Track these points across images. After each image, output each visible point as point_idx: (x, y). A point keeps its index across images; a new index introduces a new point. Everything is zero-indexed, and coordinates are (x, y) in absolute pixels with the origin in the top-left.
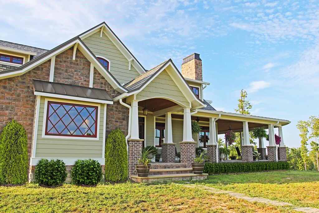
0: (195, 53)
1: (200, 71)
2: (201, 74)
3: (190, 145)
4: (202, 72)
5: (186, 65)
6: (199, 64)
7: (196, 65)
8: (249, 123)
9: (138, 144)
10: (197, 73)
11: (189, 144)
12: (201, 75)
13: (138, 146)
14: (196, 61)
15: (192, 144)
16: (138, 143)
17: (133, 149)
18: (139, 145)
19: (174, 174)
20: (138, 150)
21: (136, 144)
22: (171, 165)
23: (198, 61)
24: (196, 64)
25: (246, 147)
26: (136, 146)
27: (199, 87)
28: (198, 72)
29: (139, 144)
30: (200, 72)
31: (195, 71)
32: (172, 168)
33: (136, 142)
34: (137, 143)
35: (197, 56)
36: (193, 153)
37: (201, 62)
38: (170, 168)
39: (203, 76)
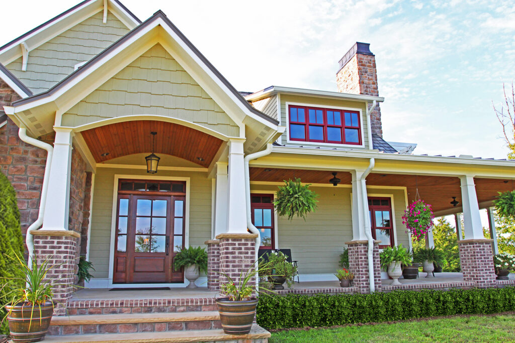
0: (357, 43)
1: (371, 79)
2: (374, 84)
3: (237, 243)
4: (376, 80)
5: (343, 73)
6: (368, 64)
7: (362, 67)
8: (476, 180)
9: (55, 244)
10: (363, 83)
11: (230, 242)
12: (375, 86)
13: (55, 250)
14: (361, 59)
15: (243, 242)
16: (56, 241)
17: (38, 257)
18: (60, 247)
19: (160, 330)
20: (54, 260)
21: (48, 245)
22: (169, 302)
23: (365, 59)
24: (362, 65)
25: (471, 242)
26: (48, 249)
27: (360, 110)
28: (366, 81)
29: (58, 243)
30: (371, 82)
31: (358, 79)
32: (174, 311)
33: (49, 240)
34: (53, 242)
35: (363, 49)
36: (246, 266)
37: (372, 59)
38: (164, 311)
39: (379, 90)
